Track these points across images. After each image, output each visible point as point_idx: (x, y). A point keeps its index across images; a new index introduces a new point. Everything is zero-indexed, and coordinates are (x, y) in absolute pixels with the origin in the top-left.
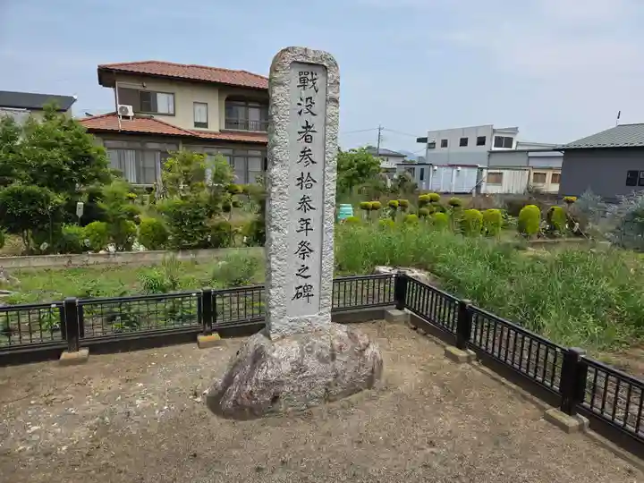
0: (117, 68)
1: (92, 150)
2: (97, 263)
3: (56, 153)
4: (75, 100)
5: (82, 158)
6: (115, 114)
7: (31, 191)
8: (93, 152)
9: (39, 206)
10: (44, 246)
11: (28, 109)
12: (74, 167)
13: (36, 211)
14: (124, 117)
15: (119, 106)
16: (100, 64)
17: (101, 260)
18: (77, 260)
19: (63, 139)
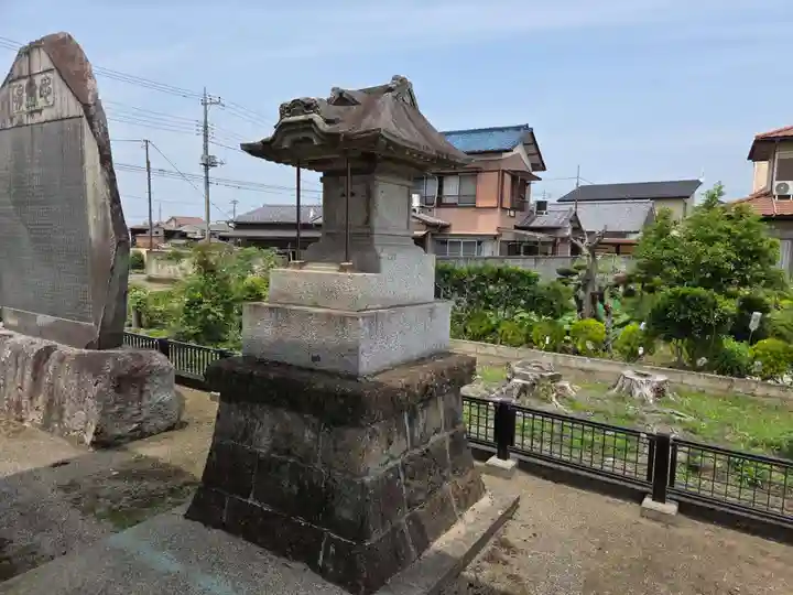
0: (780, 135)
1: (765, 243)
2: (767, 396)
3: (720, 248)
4: (701, 183)
5: (750, 254)
6: (768, 195)
7: (698, 295)
8: (765, 245)
9: (704, 313)
10: (702, 361)
11: (652, 199)
12: (738, 265)
13: (699, 318)
14: (780, 197)
15: (776, 183)
16: (758, 134)
17: (774, 392)
18: (739, 386)
19: (728, 231)
